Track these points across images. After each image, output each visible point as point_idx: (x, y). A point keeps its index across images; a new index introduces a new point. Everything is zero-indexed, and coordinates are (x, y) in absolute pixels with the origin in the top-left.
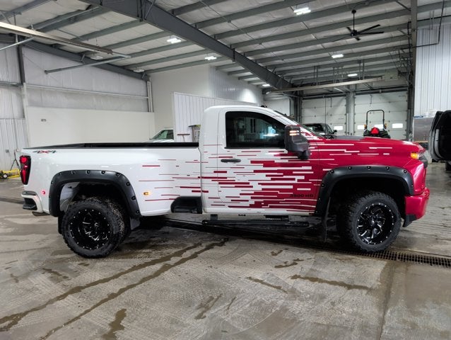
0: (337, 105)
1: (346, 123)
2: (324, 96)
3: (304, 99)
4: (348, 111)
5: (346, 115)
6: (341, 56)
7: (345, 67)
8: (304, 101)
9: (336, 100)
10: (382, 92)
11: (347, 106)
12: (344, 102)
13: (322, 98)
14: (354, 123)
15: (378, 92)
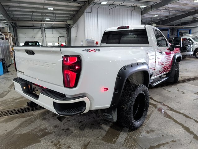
0: (37, 33)
1: (42, 42)
2: (29, 27)
3: (17, 28)
4: (42, 36)
5: (42, 38)
6: (52, 9)
7: (47, 15)
8: (18, 29)
9: (36, 30)
10: (57, 29)
11: (42, 33)
12: (40, 32)
13: (28, 28)
14: (46, 42)
15: (55, 29)
